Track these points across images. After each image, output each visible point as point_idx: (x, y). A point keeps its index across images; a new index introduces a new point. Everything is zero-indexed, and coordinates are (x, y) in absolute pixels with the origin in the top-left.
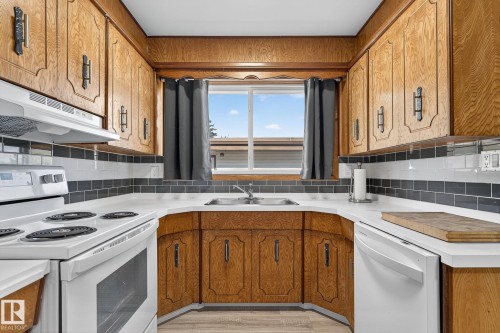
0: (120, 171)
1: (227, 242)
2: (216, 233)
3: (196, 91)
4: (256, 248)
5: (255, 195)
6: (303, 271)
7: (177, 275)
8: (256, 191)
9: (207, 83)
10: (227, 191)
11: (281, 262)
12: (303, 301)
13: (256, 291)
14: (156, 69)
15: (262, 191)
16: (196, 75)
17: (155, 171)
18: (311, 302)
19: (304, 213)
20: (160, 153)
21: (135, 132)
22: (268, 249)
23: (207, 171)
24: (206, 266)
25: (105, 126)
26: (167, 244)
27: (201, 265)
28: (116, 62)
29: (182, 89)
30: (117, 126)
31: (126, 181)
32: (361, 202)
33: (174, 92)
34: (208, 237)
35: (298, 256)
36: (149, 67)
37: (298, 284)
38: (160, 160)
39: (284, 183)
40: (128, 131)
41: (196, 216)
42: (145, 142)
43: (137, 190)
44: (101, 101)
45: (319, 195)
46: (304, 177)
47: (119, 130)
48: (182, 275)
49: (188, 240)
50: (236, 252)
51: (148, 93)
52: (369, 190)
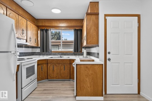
0: (30, 50)
1: (53, 66)
2: (51, 64)
3: (48, 32)
4: (60, 67)
5: (62, 56)
6: (70, 72)
7: (42, 73)
8: (62, 55)
9: (51, 29)
10: (55, 55)
11: (65, 70)
12: (70, 79)
13: (60, 77)
14: (38, 27)
15: (64, 55)
16: (47, 28)
17: (38, 50)
18: (72, 79)
19: (70, 60)
20: (39, 46)
21: (33, 42)
22: (62, 67)
23: (50, 50)
24: (49, 71)
25: (27, 41)
26: (40, 66)
27: (48, 71)
28: (29, 28)
29: (44, 31)
30: (29, 41)
31: (31, 53)
32: (85, 57)
33: (42, 32)
34: (49, 65)
35: (69, 69)
36: (36, 27)
37: (69, 75)
38: (39, 48)
39: (69, 53)
40: (31, 42)
41: (46, 60)
42: (36, 44)
43: (34, 55)
44: (26, 37)
45: (77, 56)
46: (73, 52)
47: (29, 42)
48: (43, 73)
49: (45, 65)
50: (55, 68)
51: (36, 33)
52: (87, 55)
